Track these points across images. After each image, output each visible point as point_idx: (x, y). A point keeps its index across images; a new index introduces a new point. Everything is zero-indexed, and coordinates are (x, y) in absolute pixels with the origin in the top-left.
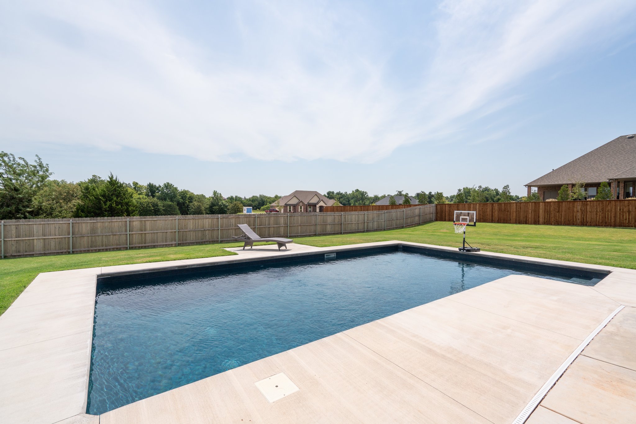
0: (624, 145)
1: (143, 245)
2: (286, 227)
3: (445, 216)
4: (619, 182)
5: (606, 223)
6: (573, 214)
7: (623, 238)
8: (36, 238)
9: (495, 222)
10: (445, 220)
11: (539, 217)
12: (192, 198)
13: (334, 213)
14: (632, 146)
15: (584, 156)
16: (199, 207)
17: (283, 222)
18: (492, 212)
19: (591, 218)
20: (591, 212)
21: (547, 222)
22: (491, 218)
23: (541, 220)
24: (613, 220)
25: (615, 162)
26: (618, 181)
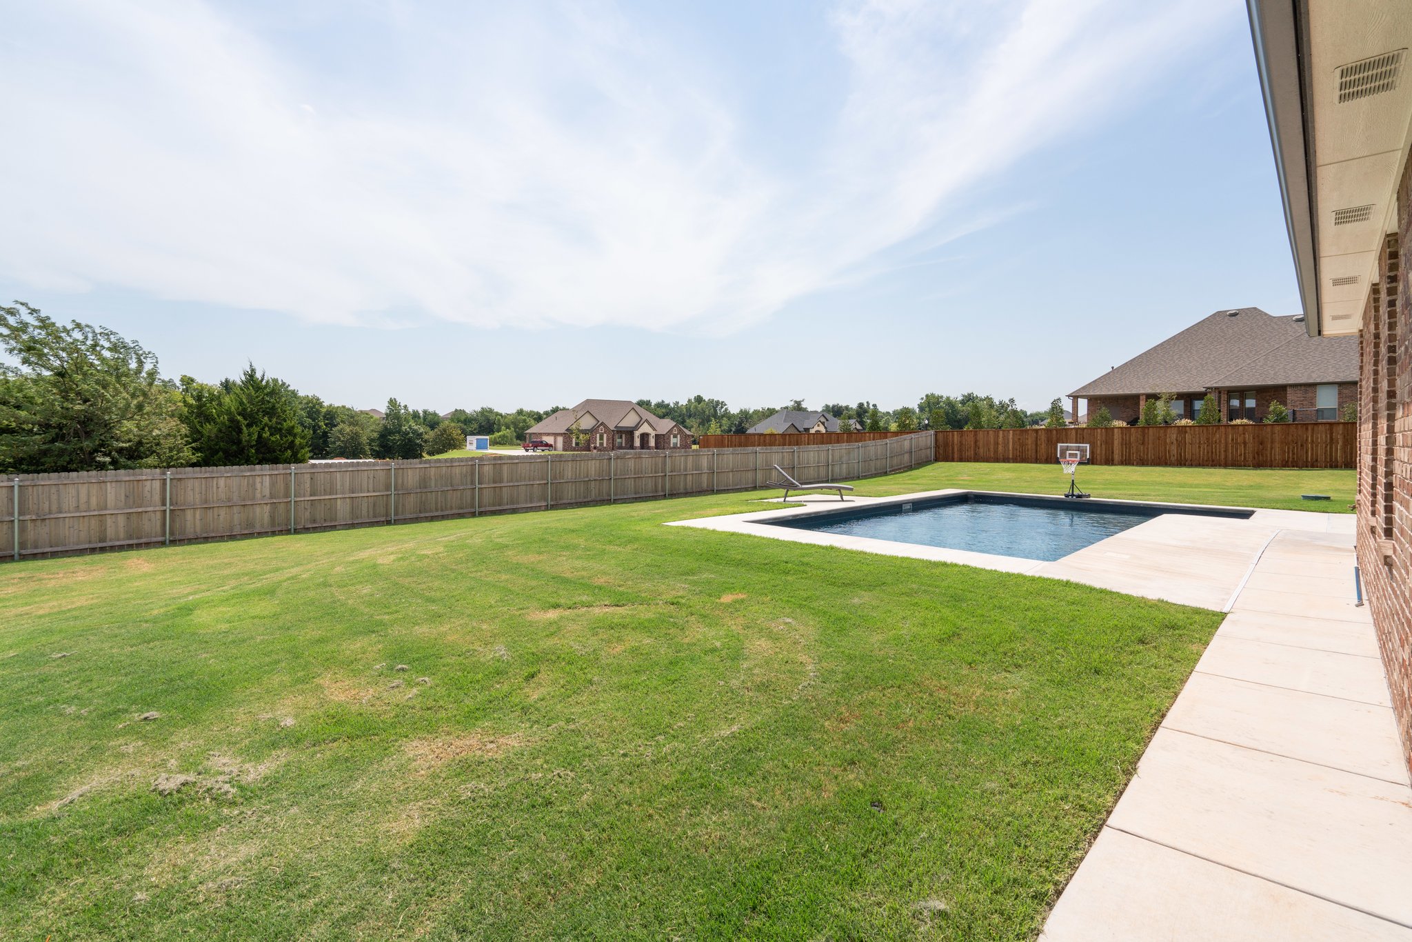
0: (1224, 327)
1: (498, 508)
2: (711, 475)
3: (953, 453)
4: (1220, 393)
5: (1213, 461)
6: (1165, 448)
7: (1240, 484)
8: (340, 496)
9: (1041, 462)
10: (953, 460)
11: (1113, 453)
12: (331, 416)
13: (783, 449)
14: (1236, 329)
15: (1162, 344)
16: (355, 437)
17: (706, 465)
18: (1036, 445)
19: (1192, 454)
20: (1191, 444)
21: (1126, 462)
22: (1034, 456)
23: (1117, 457)
24: (1223, 457)
25: (1212, 356)
26: (1219, 390)
